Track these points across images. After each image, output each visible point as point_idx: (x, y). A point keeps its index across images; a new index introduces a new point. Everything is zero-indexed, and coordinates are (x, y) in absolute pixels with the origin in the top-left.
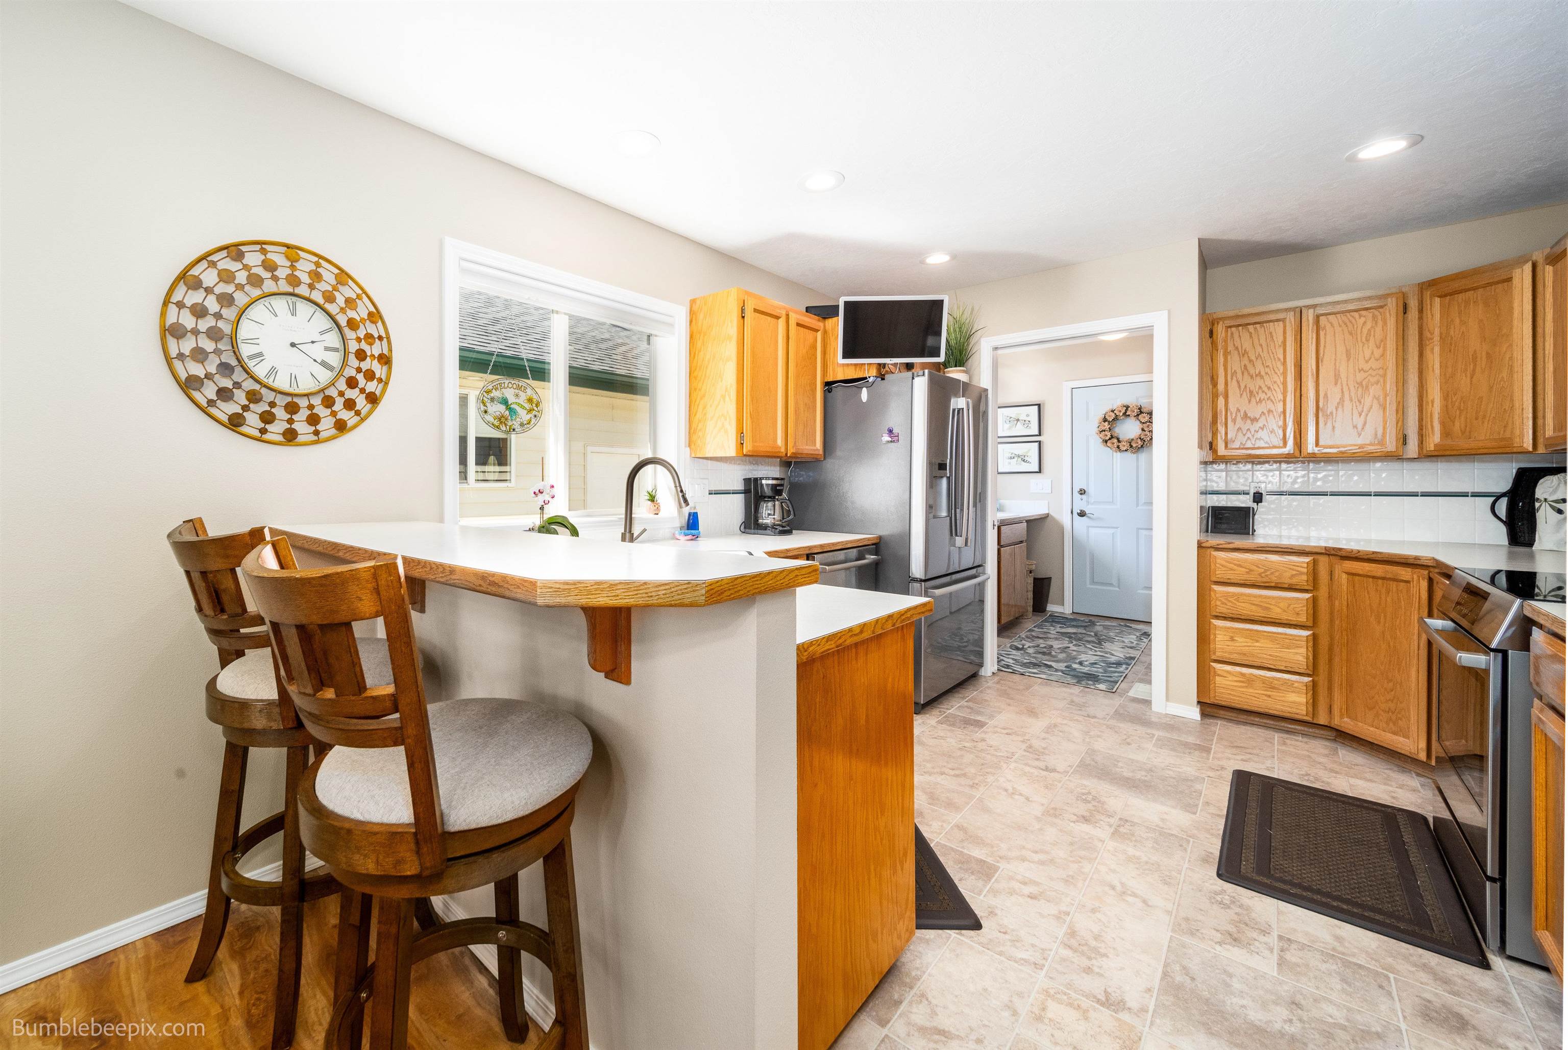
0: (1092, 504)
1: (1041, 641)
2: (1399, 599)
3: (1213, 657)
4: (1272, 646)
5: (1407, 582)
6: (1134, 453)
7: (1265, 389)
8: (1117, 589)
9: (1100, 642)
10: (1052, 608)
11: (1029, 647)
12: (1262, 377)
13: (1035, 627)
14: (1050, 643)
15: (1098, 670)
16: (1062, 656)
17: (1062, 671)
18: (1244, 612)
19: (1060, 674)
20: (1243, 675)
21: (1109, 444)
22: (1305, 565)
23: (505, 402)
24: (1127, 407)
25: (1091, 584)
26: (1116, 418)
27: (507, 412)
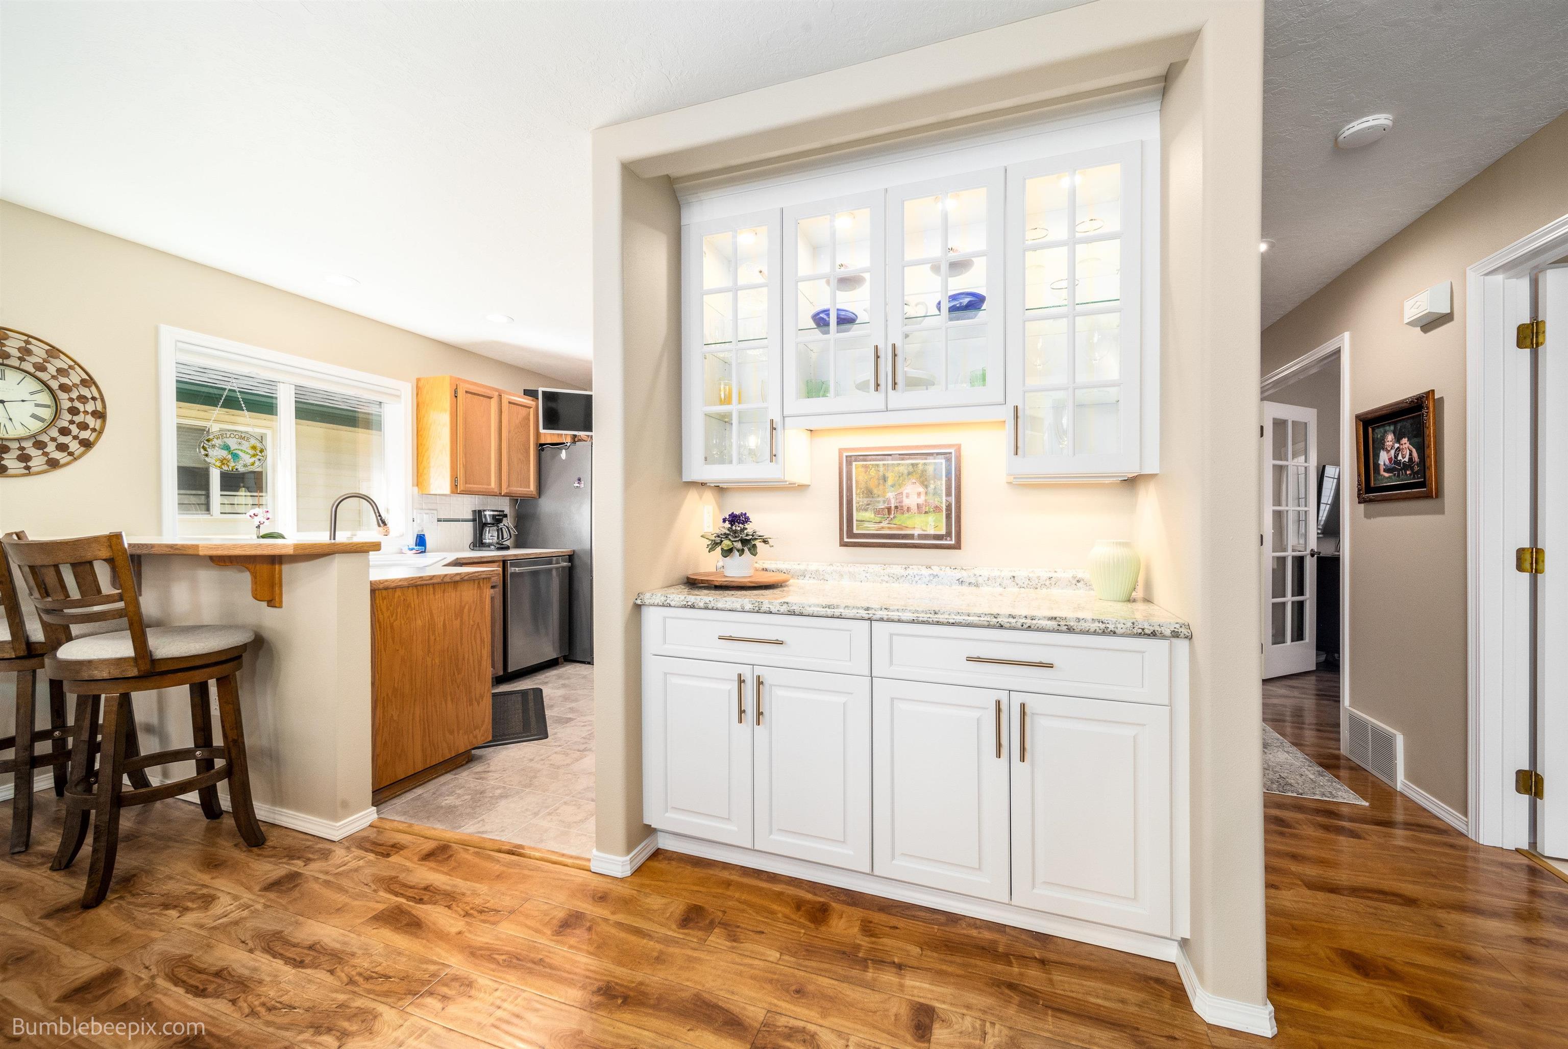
23: (227, 448)
27: (230, 456)
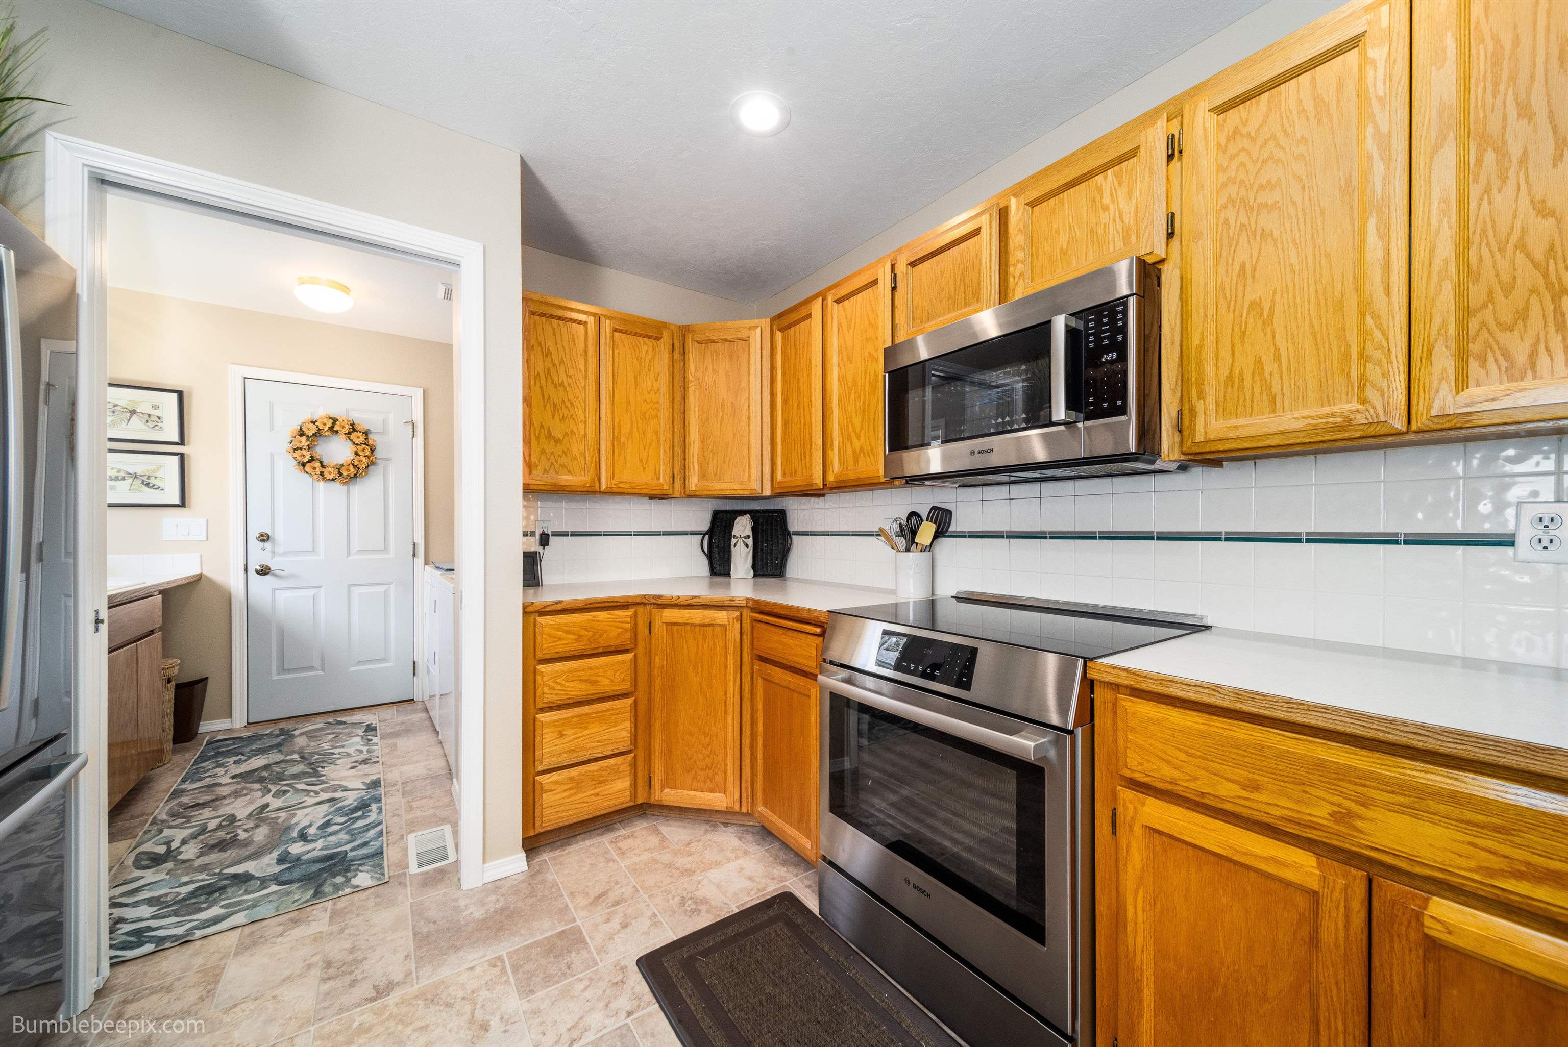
0: (280, 555)
1: (207, 813)
2: (715, 645)
3: (540, 768)
4: (601, 729)
5: (724, 626)
6: (344, 484)
7: (568, 404)
8: (320, 673)
9: (314, 772)
10: (209, 726)
11: (184, 842)
12: (565, 388)
13: (184, 781)
14: (226, 810)
15: (338, 841)
16: (261, 834)
17: (277, 879)
18: (573, 693)
19: (274, 888)
20: (571, 779)
21: (308, 468)
22: (629, 620)
24: (335, 421)
25: (278, 674)
26: (318, 434)
